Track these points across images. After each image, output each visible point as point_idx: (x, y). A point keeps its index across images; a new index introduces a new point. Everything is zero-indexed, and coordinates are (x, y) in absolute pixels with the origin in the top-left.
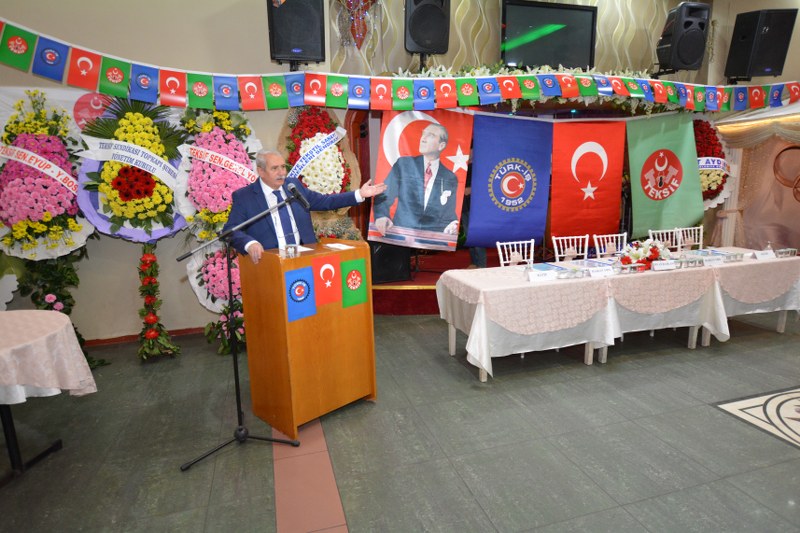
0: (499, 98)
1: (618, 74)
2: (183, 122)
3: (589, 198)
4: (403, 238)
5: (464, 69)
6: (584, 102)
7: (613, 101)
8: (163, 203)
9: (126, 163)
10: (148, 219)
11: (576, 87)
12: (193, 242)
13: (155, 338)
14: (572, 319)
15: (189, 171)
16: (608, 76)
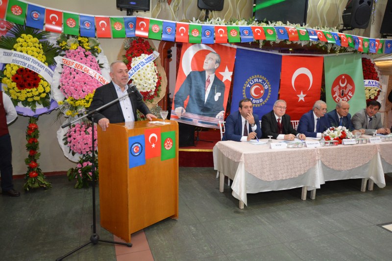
0: (252, 39)
1: (321, 29)
2: (58, 43)
3: (301, 100)
4: (191, 120)
5: (232, 21)
6: (301, 44)
7: (318, 45)
8: (44, 92)
9: (21, 66)
10: (34, 102)
11: (297, 35)
12: (62, 117)
13: (36, 177)
14: (295, 172)
15: (61, 73)
16: (314, 29)
